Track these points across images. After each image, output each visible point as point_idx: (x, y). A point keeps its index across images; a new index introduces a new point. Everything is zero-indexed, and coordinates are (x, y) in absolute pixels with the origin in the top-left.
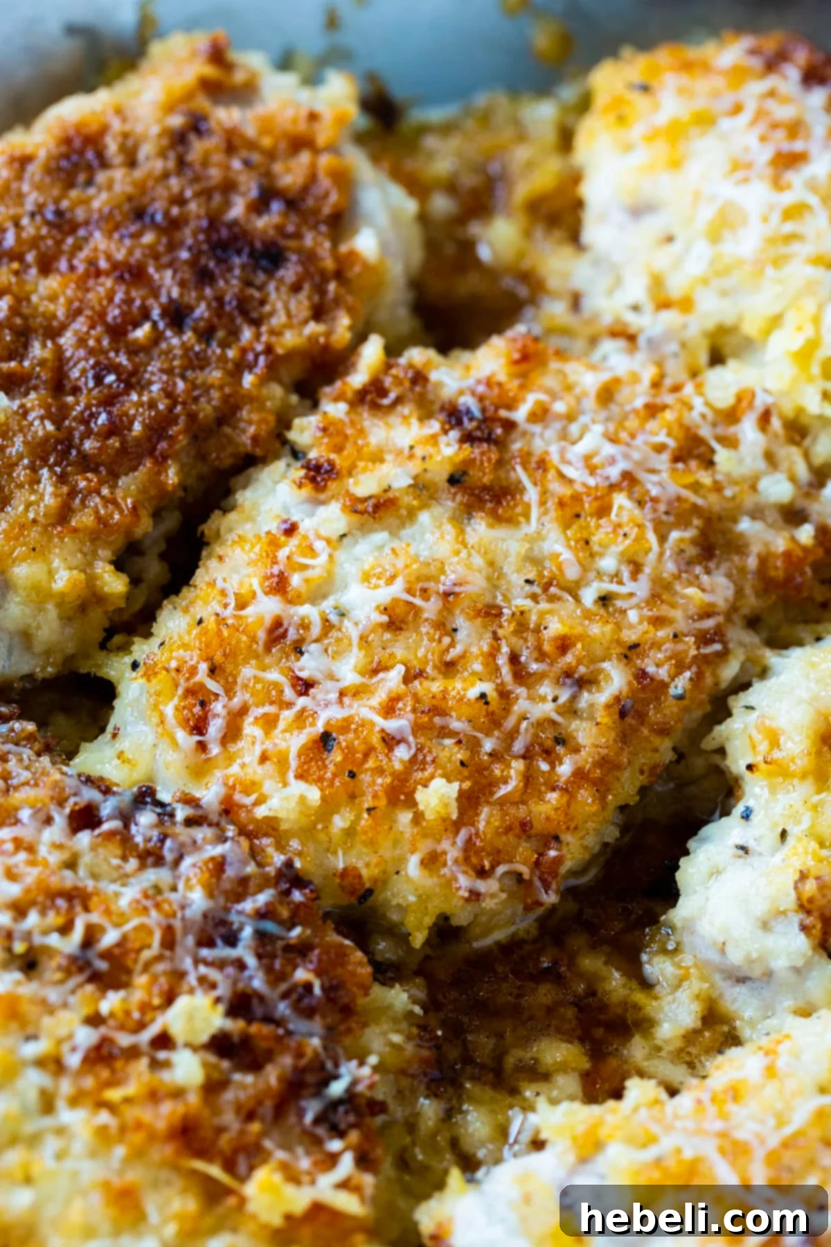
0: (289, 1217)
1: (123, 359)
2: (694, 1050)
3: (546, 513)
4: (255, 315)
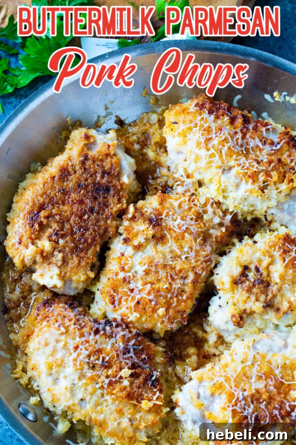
0: (150, 408)
1: (83, 224)
3: (172, 240)
4: (107, 205)
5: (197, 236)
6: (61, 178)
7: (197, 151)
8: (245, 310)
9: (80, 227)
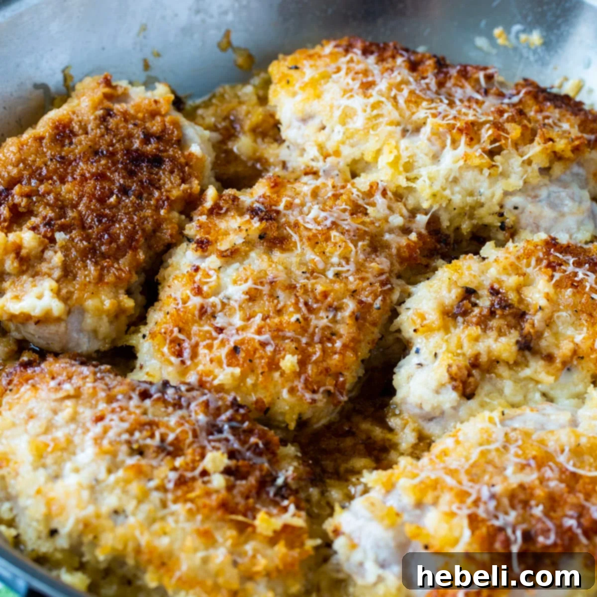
0: (275, 532)
1: (107, 211)
2: (417, 452)
3: (303, 244)
4: (157, 185)
5: (356, 238)
6: (57, 140)
7: (344, 102)
8: (477, 356)
9: (100, 217)
